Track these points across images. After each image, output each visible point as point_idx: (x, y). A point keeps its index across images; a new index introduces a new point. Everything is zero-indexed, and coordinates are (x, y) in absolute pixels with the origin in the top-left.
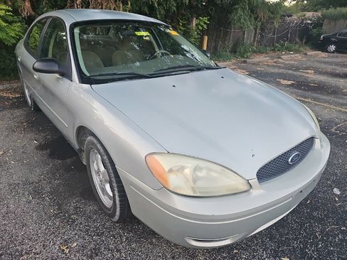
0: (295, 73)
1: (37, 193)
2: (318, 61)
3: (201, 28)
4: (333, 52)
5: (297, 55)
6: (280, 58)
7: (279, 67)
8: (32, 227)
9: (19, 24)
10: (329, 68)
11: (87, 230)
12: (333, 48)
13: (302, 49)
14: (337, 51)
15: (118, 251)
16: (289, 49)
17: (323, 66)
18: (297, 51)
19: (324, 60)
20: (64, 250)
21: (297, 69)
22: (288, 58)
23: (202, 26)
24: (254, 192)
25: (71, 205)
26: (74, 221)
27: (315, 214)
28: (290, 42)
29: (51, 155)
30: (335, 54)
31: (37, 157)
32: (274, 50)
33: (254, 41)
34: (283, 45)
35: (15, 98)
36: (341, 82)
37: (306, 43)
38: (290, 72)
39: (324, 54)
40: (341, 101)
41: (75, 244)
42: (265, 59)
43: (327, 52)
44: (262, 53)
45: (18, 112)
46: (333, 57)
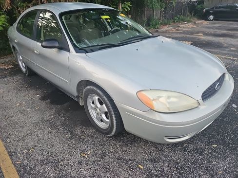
0: (191, 36)
1: (53, 126)
2: (203, 27)
3: (126, 10)
4: (212, 20)
5: (189, 24)
6: (179, 27)
7: (180, 33)
8: (59, 146)
9: (3, 16)
10: (212, 31)
11: (94, 144)
12: (212, 17)
13: (192, 20)
14: (215, 19)
15: (116, 153)
16: (183, 20)
17: (208, 30)
18: (189, 22)
19: (207, 26)
20: (84, 156)
21: (192, 33)
22: (185, 26)
23: (126, 8)
24: (201, 107)
25: (78, 130)
26: (83, 140)
27: (225, 120)
28: (184, 15)
29: (52, 103)
30: (214, 22)
31: (43, 105)
32: (174, 22)
33: (160, 16)
34: (179, 18)
35: (10, 68)
36: (221, 40)
37: (194, 15)
38: (188, 36)
39: (206, 22)
40: (224, 52)
41: (89, 152)
42: (170, 28)
43: (208, 20)
44: (167, 24)
45: (17, 78)
46: (213, 23)
